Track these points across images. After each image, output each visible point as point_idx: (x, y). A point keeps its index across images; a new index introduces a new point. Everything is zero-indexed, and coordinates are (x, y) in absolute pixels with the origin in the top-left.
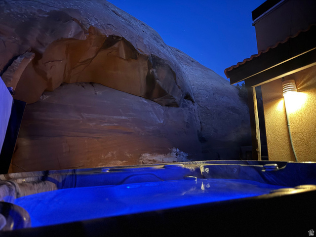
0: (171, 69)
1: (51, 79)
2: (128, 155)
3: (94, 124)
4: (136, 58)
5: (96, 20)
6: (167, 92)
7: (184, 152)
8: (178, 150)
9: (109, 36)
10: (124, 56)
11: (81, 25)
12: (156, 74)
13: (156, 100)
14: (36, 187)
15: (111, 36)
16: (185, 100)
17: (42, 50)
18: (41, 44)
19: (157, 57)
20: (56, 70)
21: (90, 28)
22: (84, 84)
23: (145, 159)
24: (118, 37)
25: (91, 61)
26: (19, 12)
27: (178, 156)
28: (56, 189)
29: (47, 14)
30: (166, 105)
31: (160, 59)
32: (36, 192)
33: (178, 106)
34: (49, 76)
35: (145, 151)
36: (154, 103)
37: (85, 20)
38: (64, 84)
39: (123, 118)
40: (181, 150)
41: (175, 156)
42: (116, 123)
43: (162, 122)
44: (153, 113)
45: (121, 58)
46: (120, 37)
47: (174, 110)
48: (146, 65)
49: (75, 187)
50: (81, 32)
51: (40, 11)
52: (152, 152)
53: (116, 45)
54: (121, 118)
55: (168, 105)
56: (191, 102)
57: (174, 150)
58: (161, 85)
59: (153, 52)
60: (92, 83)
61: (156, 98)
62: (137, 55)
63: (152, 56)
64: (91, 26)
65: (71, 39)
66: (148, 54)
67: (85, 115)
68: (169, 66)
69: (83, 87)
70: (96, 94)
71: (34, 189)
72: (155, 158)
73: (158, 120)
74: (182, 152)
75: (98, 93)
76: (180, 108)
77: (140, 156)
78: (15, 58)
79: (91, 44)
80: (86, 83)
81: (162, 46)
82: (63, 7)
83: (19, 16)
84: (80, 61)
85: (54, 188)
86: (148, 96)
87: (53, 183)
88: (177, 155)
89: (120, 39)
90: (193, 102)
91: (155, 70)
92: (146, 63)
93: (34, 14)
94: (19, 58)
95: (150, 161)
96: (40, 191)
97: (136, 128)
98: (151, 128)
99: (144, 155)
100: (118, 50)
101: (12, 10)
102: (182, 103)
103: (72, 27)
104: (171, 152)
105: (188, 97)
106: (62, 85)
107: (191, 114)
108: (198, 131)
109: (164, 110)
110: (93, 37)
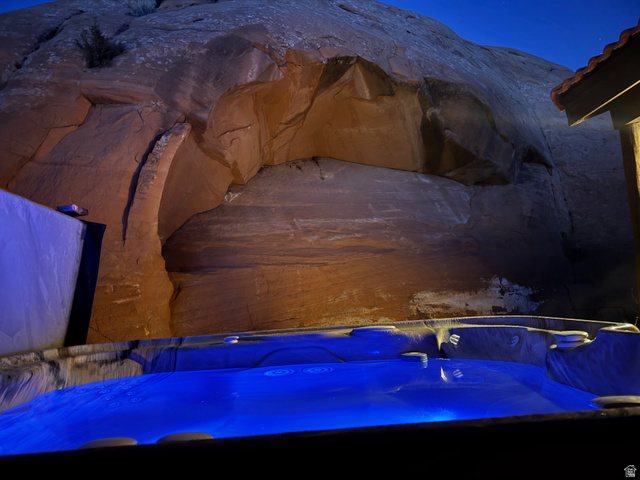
0: (477, 101)
1: (235, 163)
2: (384, 296)
3: (315, 237)
4: (392, 94)
5: (299, 34)
6: (475, 153)
7: (521, 285)
8: (505, 282)
9: (328, 60)
10: (367, 94)
11: (270, 52)
12: (442, 119)
13: (450, 174)
14: (103, 370)
15: (333, 59)
16: (527, 165)
17: (204, 115)
18: (200, 104)
19: (440, 81)
20: (243, 144)
21: (288, 54)
22: (300, 163)
23: (422, 303)
24: (347, 59)
25: (304, 118)
26: (158, 55)
27: (507, 294)
28: (140, 373)
29: (205, 47)
30: (477, 183)
31: (447, 84)
32: (101, 379)
33: (505, 182)
34: (229, 157)
35: (423, 288)
36: (447, 181)
37: (275, 40)
38: (264, 168)
39: (375, 220)
40: (512, 281)
41: (499, 294)
42: (358, 232)
43: (465, 221)
44: (444, 203)
45: (362, 99)
46: (352, 58)
47: (495, 192)
48: (417, 104)
49: (174, 371)
50: (271, 67)
51: (193, 45)
52: (438, 290)
53: (347, 76)
54: (370, 221)
55: (482, 182)
56: (542, 168)
57: (496, 281)
58: (458, 140)
59: (430, 73)
60: (315, 160)
61: (450, 171)
62: (394, 86)
63: (427, 82)
64: (289, 49)
65: (253, 84)
66: (415, 79)
67: (300, 222)
68: (471, 96)
69: (300, 168)
70: (323, 179)
71: (98, 374)
72: (446, 301)
73: (456, 219)
74: (516, 286)
75: (326, 176)
76: (511, 185)
77: (411, 297)
78: (158, 138)
79: (295, 85)
80: (304, 160)
81: (456, 52)
82: (233, 27)
83: (159, 63)
84: (283, 121)
85: (136, 371)
86: (432, 168)
87: (136, 363)
88: (502, 292)
89: (352, 62)
90: (548, 166)
91: (437, 111)
92: (415, 98)
93: (184, 53)
94: (163, 138)
95: (434, 306)
96: (109, 377)
97: (402, 238)
98: (439, 237)
99: (420, 295)
100: (352, 84)
101: (148, 55)
102: (517, 172)
103: (253, 60)
104: (486, 286)
105: (532, 156)
106: (261, 170)
107: (541, 195)
108: (563, 234)
109: (470, 194)
110: (298, 70)
